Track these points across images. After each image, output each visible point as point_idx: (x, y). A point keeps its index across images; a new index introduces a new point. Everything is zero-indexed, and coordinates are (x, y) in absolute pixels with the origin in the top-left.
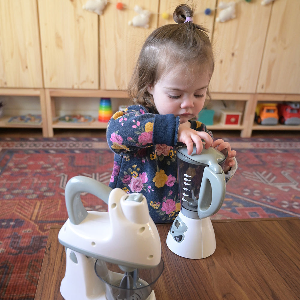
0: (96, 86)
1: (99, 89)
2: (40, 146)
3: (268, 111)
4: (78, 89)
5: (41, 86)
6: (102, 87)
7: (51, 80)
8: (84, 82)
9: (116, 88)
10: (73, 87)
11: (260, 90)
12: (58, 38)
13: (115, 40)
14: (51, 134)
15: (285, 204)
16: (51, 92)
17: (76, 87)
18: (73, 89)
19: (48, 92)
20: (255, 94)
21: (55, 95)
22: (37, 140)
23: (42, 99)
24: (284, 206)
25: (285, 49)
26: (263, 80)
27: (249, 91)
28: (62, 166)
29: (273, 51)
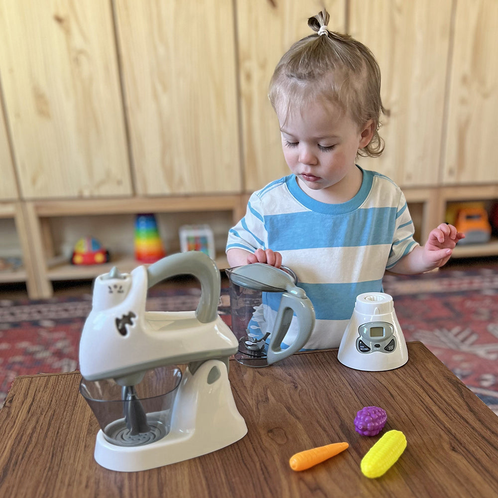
0: (126, 190)
1: (134, 194)
2: (24, 314)
3: (469, 217)
4: (92, 198)
5: (14, 195)
6: (140, 190)
7: (34, 181)
8: (102, 183)
9: (167, 191)
10: (81, 192)
11: (447, 179)
12: (40, 98)
13: (156, 97)
14: (46, 292)
15: (486, 380)
16: (37, 208)
17: (86, 193)
18: (81, 198)
19: (30, 207)
20: (438, 188)
21: (46, 212)
22: (16, 304)
23: (20, 222)
24: (485, 384)
25: (486, 96)
26: (450, 160)
27: (427, 181)
28: (65, 347)
29: (463, 101)
